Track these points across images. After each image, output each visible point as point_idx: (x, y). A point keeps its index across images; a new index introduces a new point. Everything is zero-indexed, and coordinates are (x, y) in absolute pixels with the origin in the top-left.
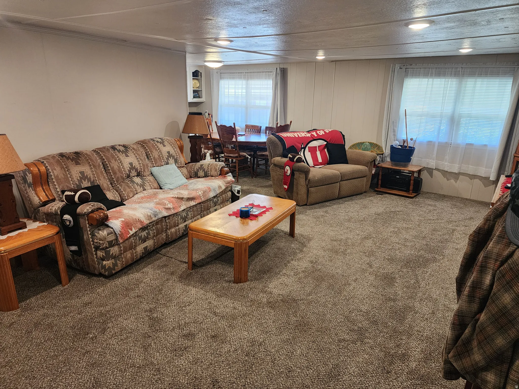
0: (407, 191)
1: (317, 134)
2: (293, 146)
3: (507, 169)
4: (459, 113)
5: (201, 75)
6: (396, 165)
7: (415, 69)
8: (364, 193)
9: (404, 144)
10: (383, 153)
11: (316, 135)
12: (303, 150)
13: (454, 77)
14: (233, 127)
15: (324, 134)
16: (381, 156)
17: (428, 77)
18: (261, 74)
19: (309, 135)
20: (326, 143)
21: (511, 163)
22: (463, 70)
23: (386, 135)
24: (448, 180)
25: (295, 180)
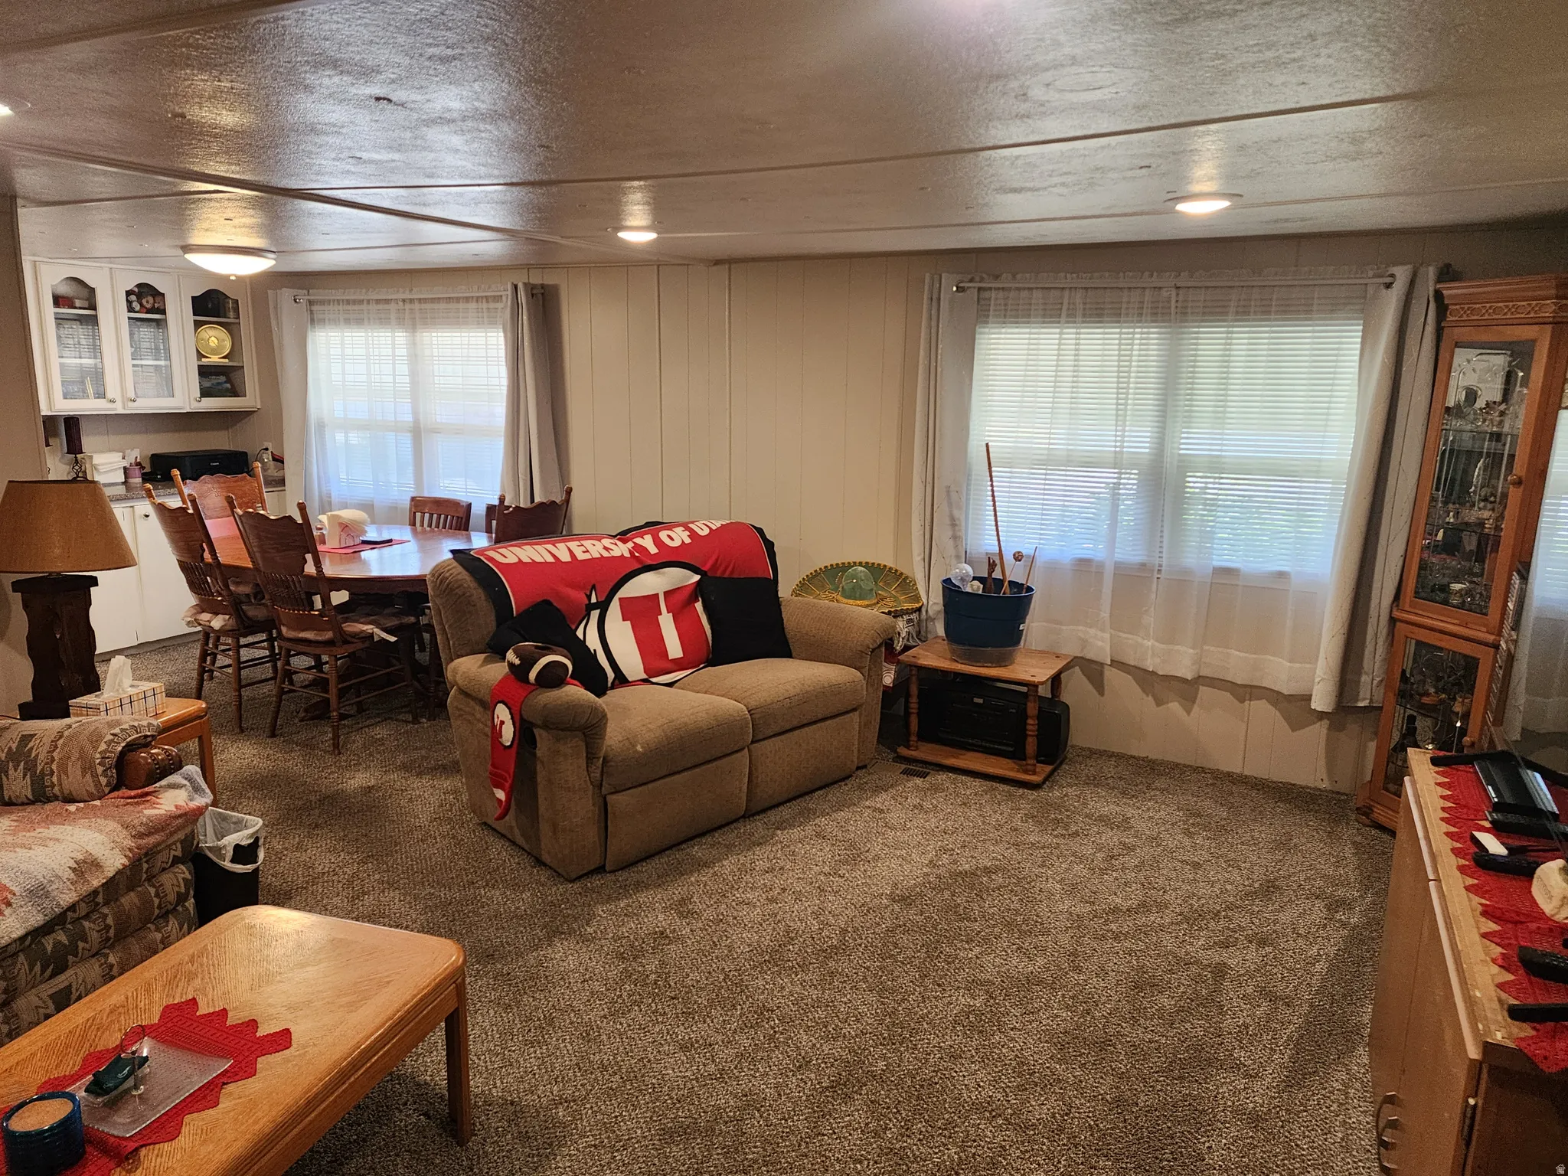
0: (1017, 754)
1: (658, 542)
2: (547, 602)
3: (1367, 664)
4: (1180, 455)
5: (236, 310)
6: (972, 660)
7: (1012, 294)
8: (860, 773)
9: (990, 574)
10: (921, 607)
11: (653, 550)
12: (595, 614)
13: (1153, 322)
14: (300, 521)
15: (688, 541)
16: (914, 616)
17: (1059, 322)
18: (461, 306)
19: (621, 549)
20: (697, 578)
21: (1381, 641)
22: (1181, 298)
23: (927, 536)
24: (1159, 703)
25: (539, 767)
